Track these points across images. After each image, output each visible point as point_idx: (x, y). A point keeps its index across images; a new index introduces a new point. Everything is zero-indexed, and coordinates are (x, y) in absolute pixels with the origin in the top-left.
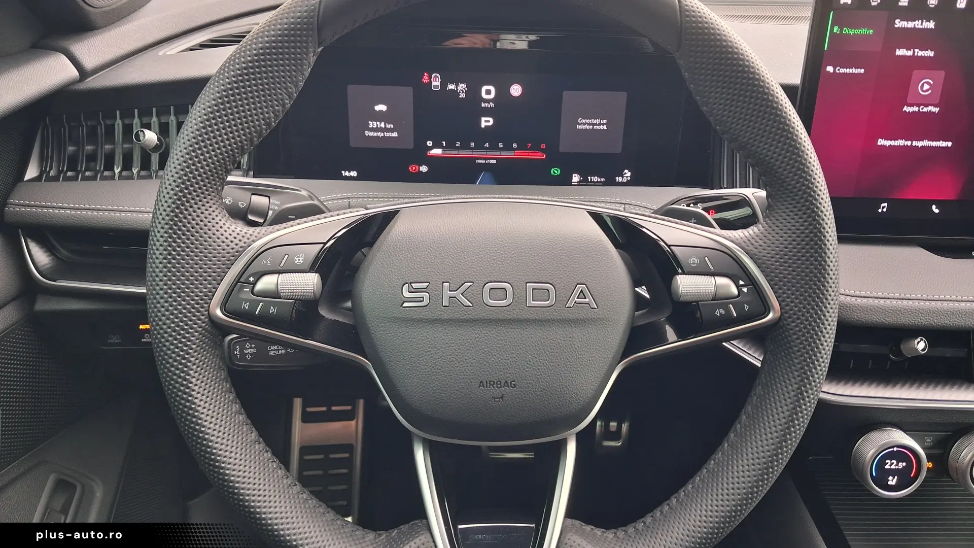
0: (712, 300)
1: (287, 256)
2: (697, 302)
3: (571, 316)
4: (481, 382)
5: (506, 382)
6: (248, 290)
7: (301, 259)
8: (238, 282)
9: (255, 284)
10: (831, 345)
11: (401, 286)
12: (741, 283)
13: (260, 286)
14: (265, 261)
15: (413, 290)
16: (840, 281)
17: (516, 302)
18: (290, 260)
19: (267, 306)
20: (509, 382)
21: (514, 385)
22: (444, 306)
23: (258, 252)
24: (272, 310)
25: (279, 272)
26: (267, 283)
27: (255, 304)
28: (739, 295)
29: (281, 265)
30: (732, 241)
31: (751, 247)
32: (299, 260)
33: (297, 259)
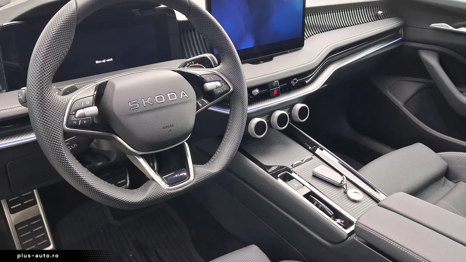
0: (216, 88)
1: (83, 102)
2: (213, 90)
3: (183, 101)
4: (163, 127)
5: (170, 125)
6: (74, 117)
7: (88, 102)
8: (69, 115)
9: (75, 114)
10: (247, 95)
11: (128, 103)
12: (222, 82)
13: (77, 115)
14: (76, 106)
15: (132, 104)
16: (245, 76)
17: (166, 100)
18: (85, 103)
19: (82, 121)
20: (171, 125)
21: (173, 126)
22: (145, 106)
23: (73, 103)
24: (85, 122)
25: (83, 108)
26: (79, 112)
27: (78, 121)
28: (222, 86)
29: (82, 106)
30: (216, 71)
31: (221, 71)
32: (88, 103)
33: (87, 103)
